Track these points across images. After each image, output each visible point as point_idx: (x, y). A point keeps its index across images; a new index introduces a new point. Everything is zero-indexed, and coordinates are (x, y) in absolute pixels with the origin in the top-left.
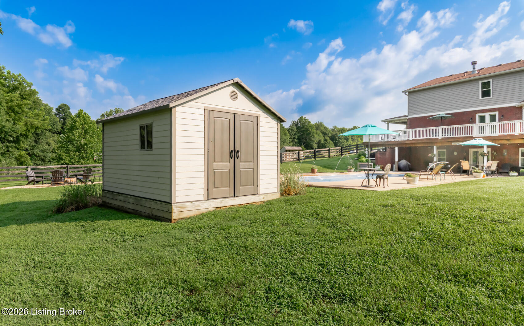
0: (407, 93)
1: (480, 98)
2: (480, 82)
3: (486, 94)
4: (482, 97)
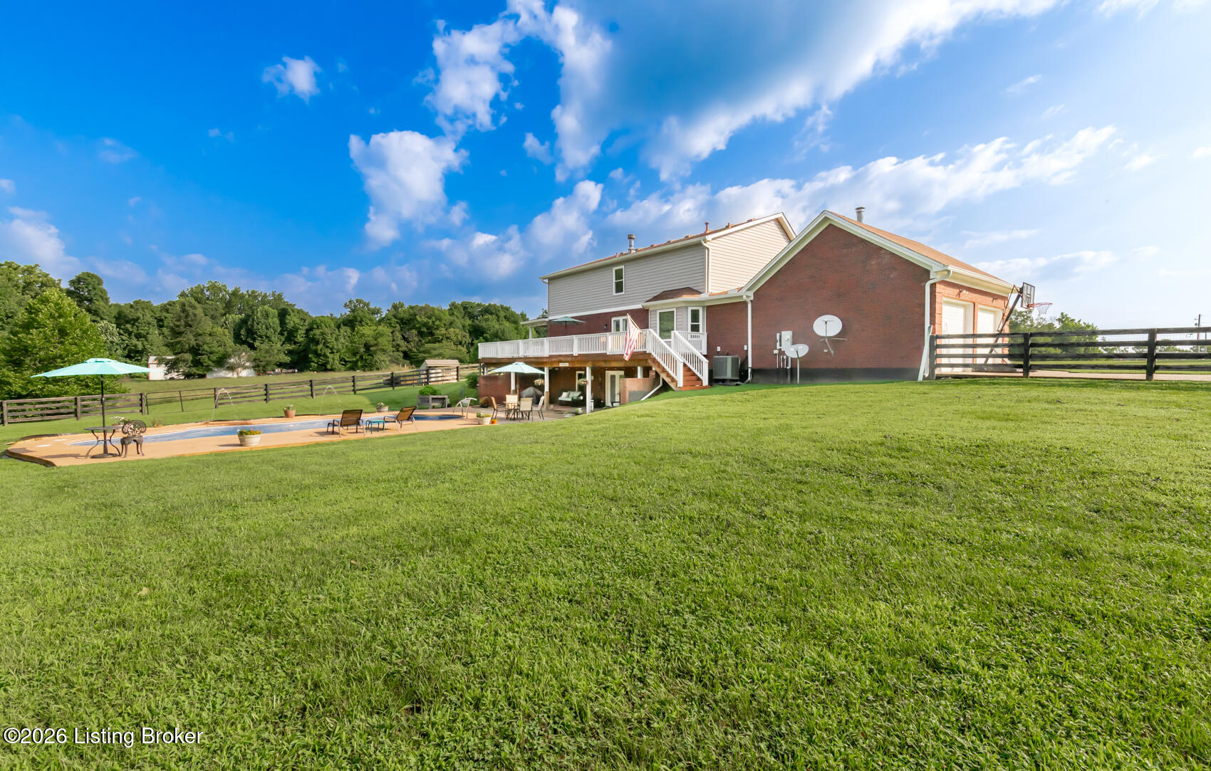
0: (547, 281)
1: (614, 294)
2: (615, 269)
3: (619, 288)
4: (617, 292)
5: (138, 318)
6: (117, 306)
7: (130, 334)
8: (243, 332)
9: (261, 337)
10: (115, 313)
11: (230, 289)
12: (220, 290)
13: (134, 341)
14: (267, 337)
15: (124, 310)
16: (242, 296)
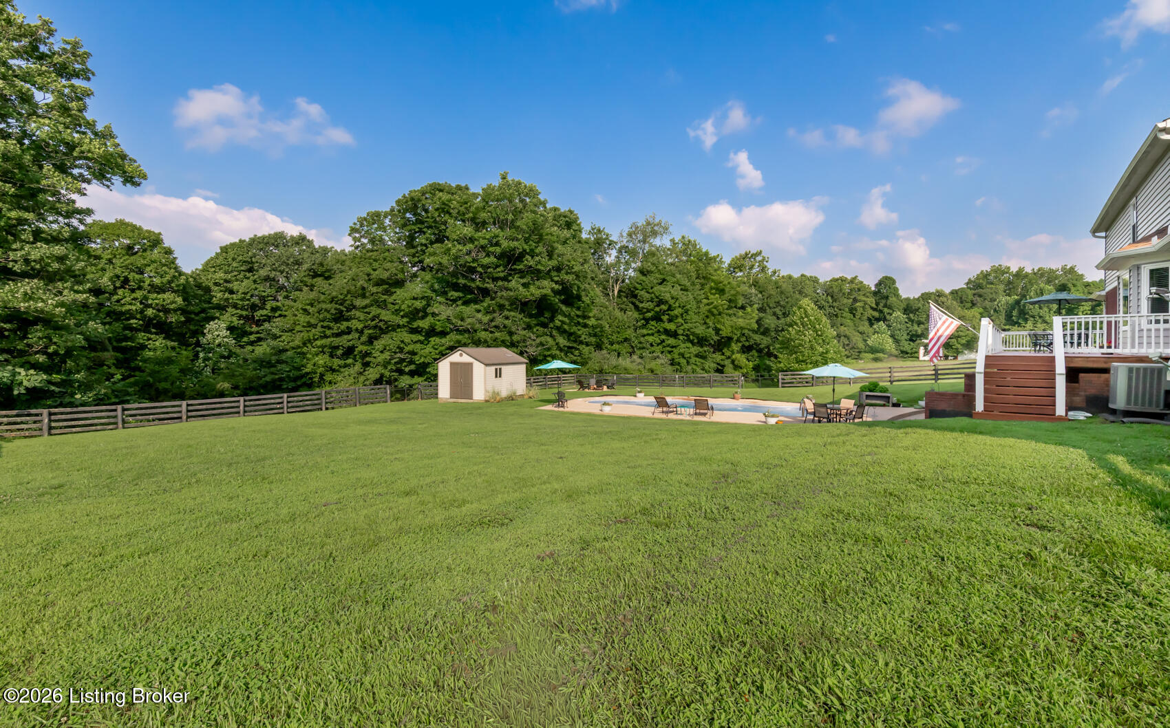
5: (919, 308)
6: (908, 299)
7: (912, 321)
8: (1015, 313)
9: (1033, 317)
10: (903, 305)
11: (1014, 269)
12: (1003, 273)
13: (916, 327)
14: (1040, 317)
15: (912, 303)
16: (1027, 275)
